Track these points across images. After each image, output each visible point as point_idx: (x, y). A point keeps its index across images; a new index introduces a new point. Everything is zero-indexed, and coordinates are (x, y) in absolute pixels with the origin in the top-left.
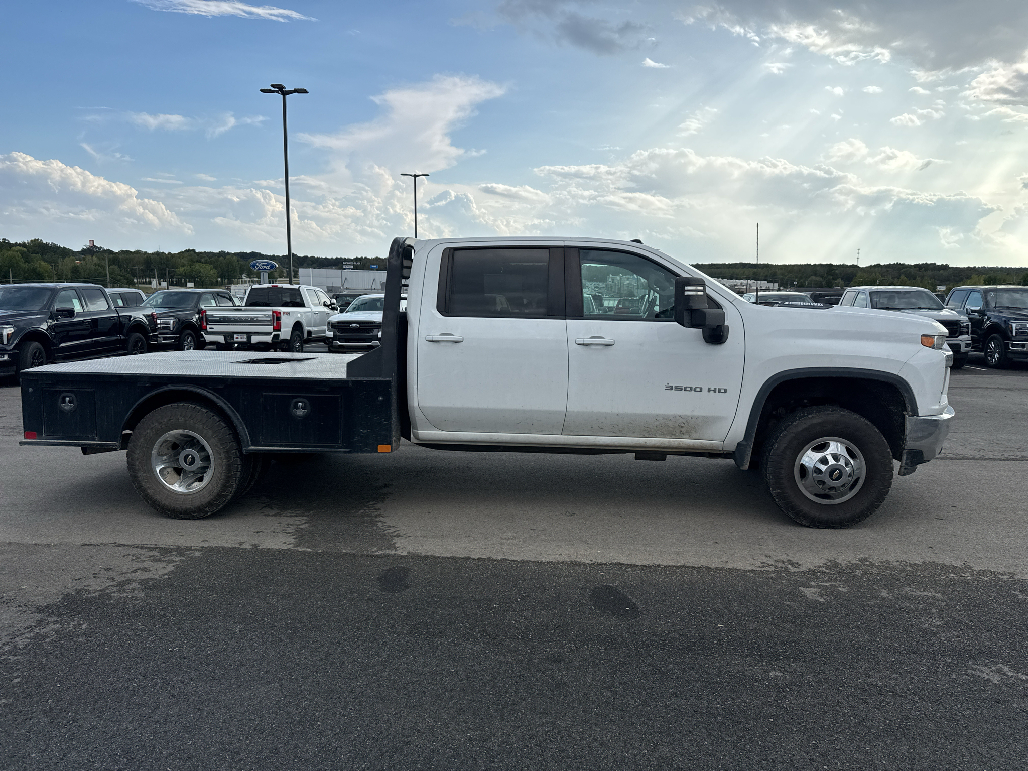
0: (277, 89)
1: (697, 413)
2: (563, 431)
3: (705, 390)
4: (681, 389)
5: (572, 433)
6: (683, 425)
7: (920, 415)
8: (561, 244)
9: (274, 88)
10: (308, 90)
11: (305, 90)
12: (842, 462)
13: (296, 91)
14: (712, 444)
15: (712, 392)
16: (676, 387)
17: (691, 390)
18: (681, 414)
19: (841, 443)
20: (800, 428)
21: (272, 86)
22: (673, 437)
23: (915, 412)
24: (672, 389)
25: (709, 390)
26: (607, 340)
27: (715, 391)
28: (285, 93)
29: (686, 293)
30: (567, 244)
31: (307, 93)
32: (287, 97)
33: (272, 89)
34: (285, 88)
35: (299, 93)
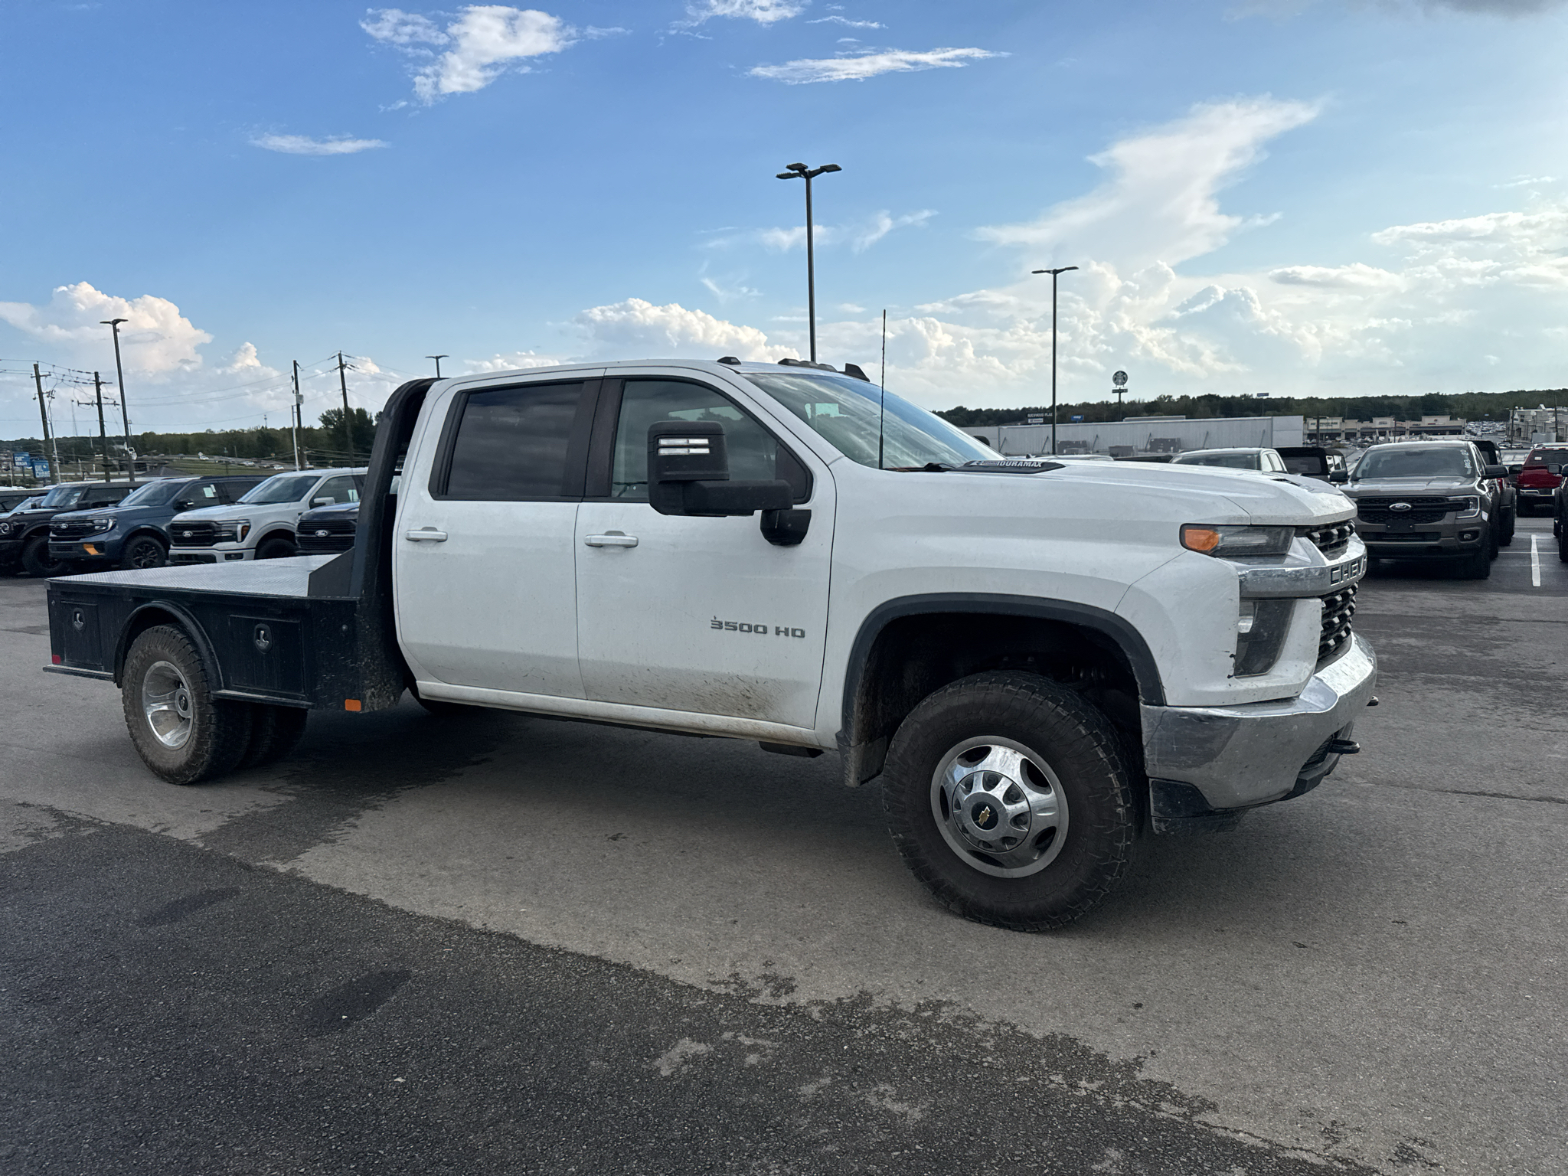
0: (797, 172)
1: (762, 674)
2: (589, 693)
3: (771, 631)
4: (735, 629)
5: (599, 698)
6: (748, 695)
7: (1169, 703)
8: (600, 373)
9: (793, 170)
10: (840, 166)
11: (836, 166)
12: (998, 792)
13: (823, 169)
14: (800, 733)
15: (782, 634)
16: (727, 624)
17: (750, 631)
18: (739, 674)
21: (789, 167)
22: (743, 715)
23: (1157, 696)
24: (721, 628)
25: (778, 632)
26: (628, 538)
27: (786, 632)
28: (809, 176)
29: (663, 452)
30: (610, 373)
31: (840, 169)
32: (813, 180)
33: (792, 172)
34: (807, 167)
35: (828, 171)
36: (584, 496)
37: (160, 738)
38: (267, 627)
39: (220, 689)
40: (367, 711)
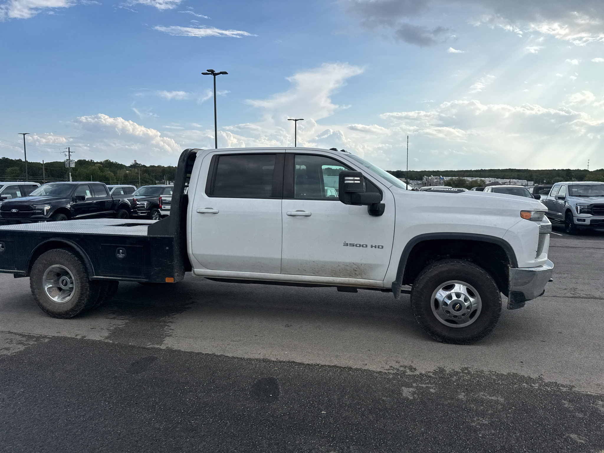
0: (210, 73)
1: (364, 261)
2: (282, 270)
3: (369, 246)
4: (354, 246)
5: (287, 273)
6: (356, 270)
7: (519, 267)
8: (284, 151)
10: (227, 72)
11: (226, 72)
12: (462, 299)
14: (376, 283)
15: (374, 248)
16: (350, 244)
17: (360, 246)
18: (355, 262)
19: (464, 285)
20: (433, 274)
21: (208, 71)
22: (351, 277)
23: (515, 265)
24: (347, 245)
25: (372, 247)
26: (307, 213)
27: (375, 247)
28: (215, 75)
29: (346, 182)
30: (287, 151)
31: (227, 74)
32: (216, 76)
33: (208, 72)
34: (215, 71)
35: (222, 74)
36: (283, 197)
37: (53, 299)
38: (124, 249)
39: (94, 276)
40: (176, 282)
